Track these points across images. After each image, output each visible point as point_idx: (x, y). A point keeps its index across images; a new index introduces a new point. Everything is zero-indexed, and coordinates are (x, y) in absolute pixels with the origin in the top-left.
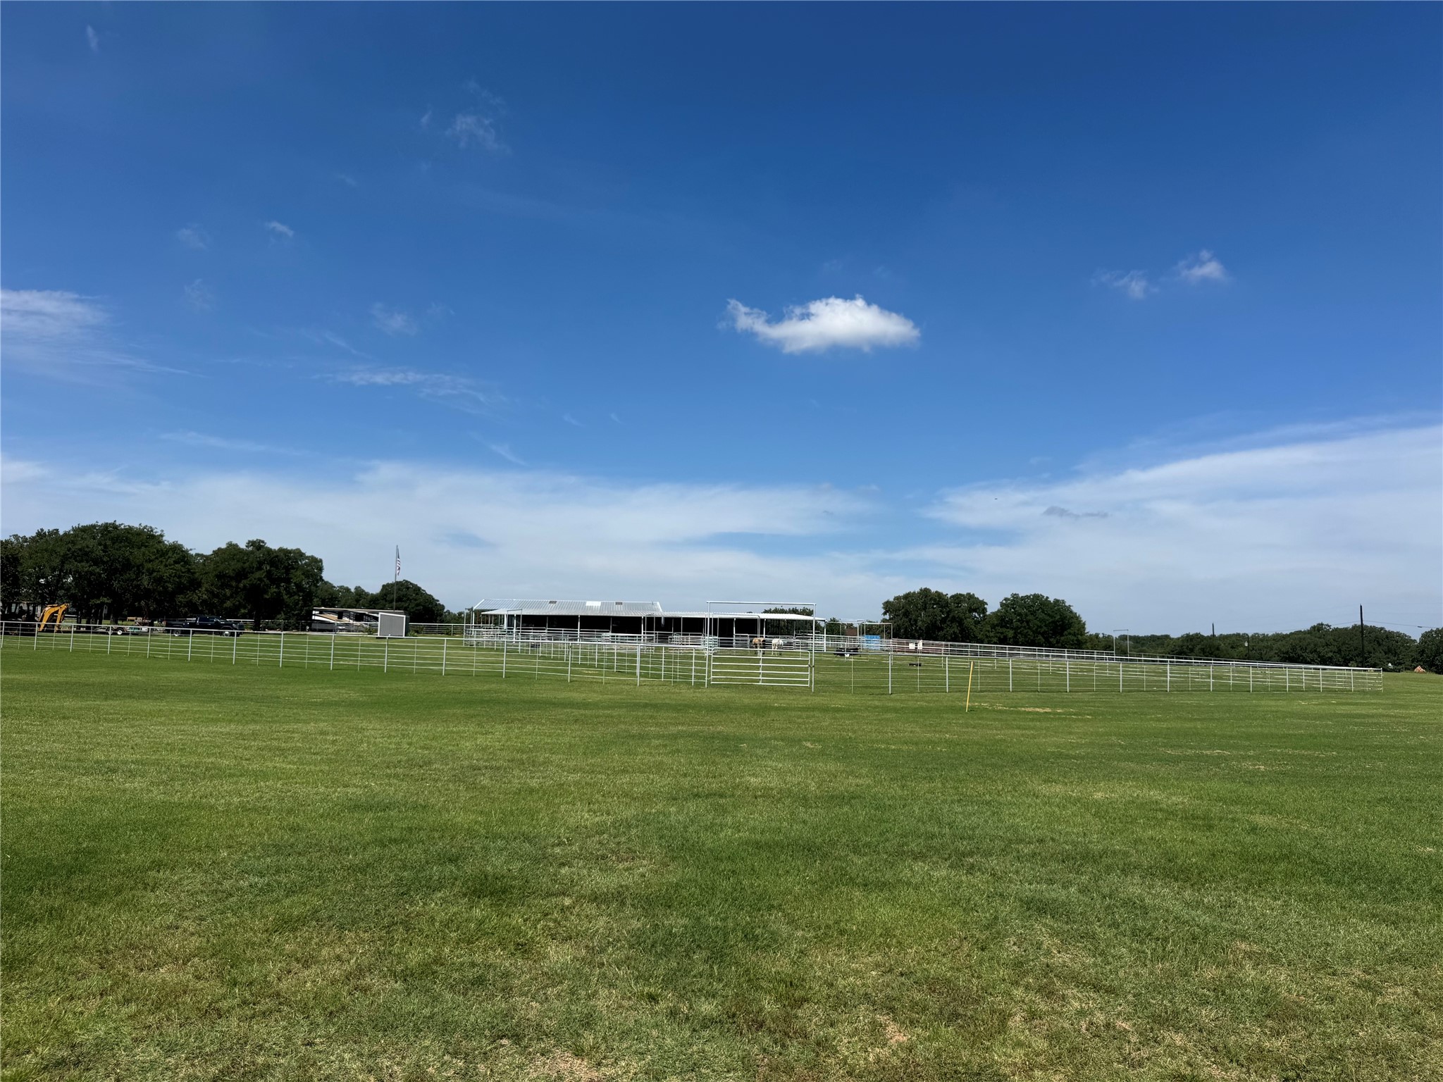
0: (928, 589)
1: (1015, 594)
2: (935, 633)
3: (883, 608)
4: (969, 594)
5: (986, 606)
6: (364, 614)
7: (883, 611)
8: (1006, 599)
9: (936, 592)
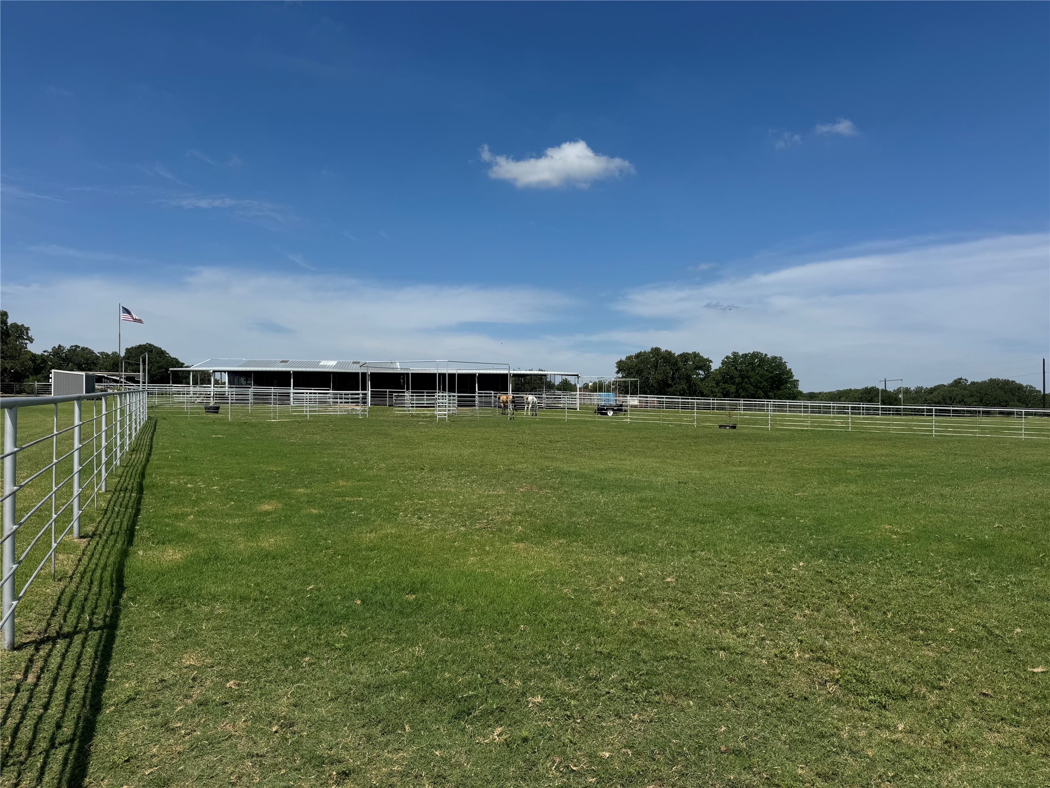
0: (659, 348)
1: (735, 353)
2: (665, 390)
3: (617, 367)
4: (694, 353)
5: (711, 364)
6: (104, 377)
7: (617, 369)
8: (727, 357)
9: (666, 351)
